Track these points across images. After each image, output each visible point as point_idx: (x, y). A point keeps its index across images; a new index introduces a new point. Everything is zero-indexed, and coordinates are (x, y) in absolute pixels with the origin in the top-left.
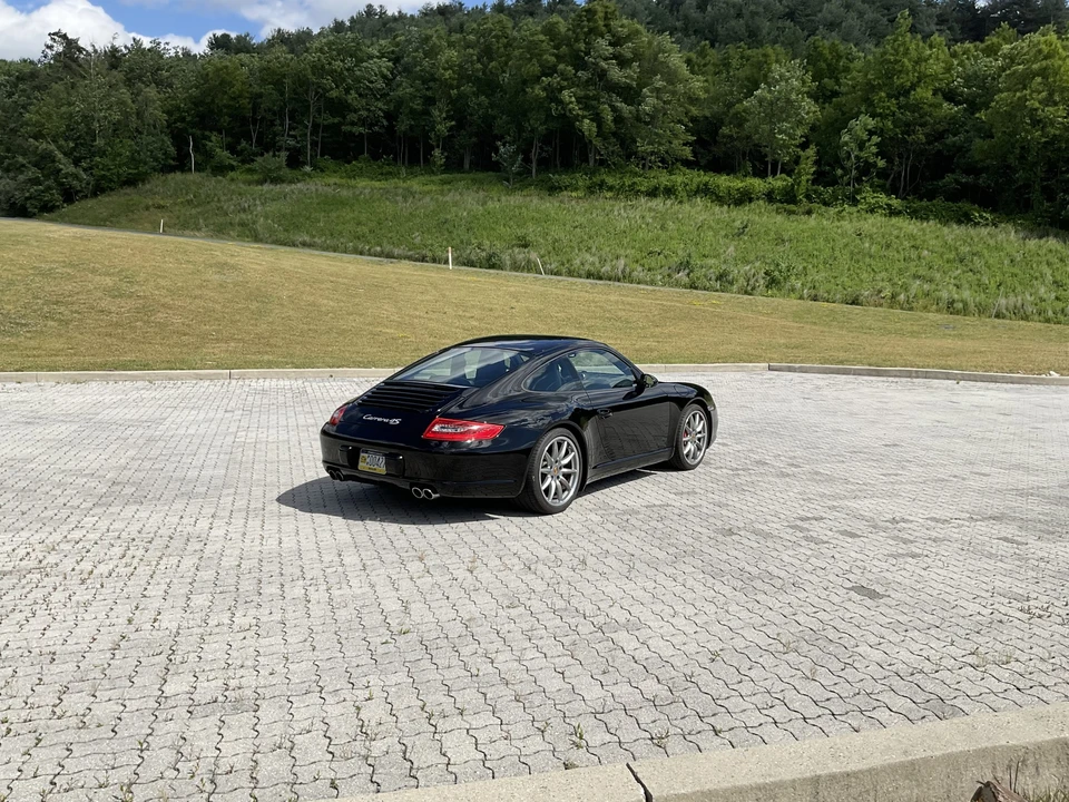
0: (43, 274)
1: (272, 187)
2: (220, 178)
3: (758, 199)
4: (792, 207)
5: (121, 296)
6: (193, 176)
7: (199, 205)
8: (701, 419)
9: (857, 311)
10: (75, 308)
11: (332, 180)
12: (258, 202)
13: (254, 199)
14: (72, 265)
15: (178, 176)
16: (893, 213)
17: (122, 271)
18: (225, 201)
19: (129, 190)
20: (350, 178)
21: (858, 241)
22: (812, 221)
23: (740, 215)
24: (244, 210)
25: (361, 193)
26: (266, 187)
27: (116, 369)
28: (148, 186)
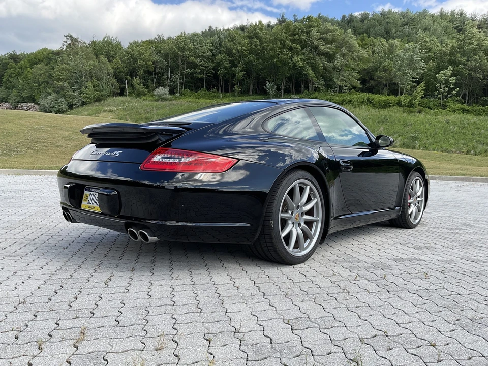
0: (35, 130)
1: (161, 102)
2: (139, 99)
3: (394, 105)
4: (411, 109)
5: (69, 140)
6: (127, 98)
7: (129, 110)
8: (421, 185)
9: (455, 156)
10: (45, 144)
11: (189, 100)
12: (154, 109)
13: (153, 108)
14: (51, 127)
15: (120, 98)
16: (464, 111)
17: (75, 129)
18: (140, 109)
19: (97, 103)
20: (197, 98)
21: (447, 125)
22: (422, 116)
23: (384, 112)
24: (148, 112)
25: (201, 105)
26: (158, 103)
27: (45, 169)
28: (106, 103)
